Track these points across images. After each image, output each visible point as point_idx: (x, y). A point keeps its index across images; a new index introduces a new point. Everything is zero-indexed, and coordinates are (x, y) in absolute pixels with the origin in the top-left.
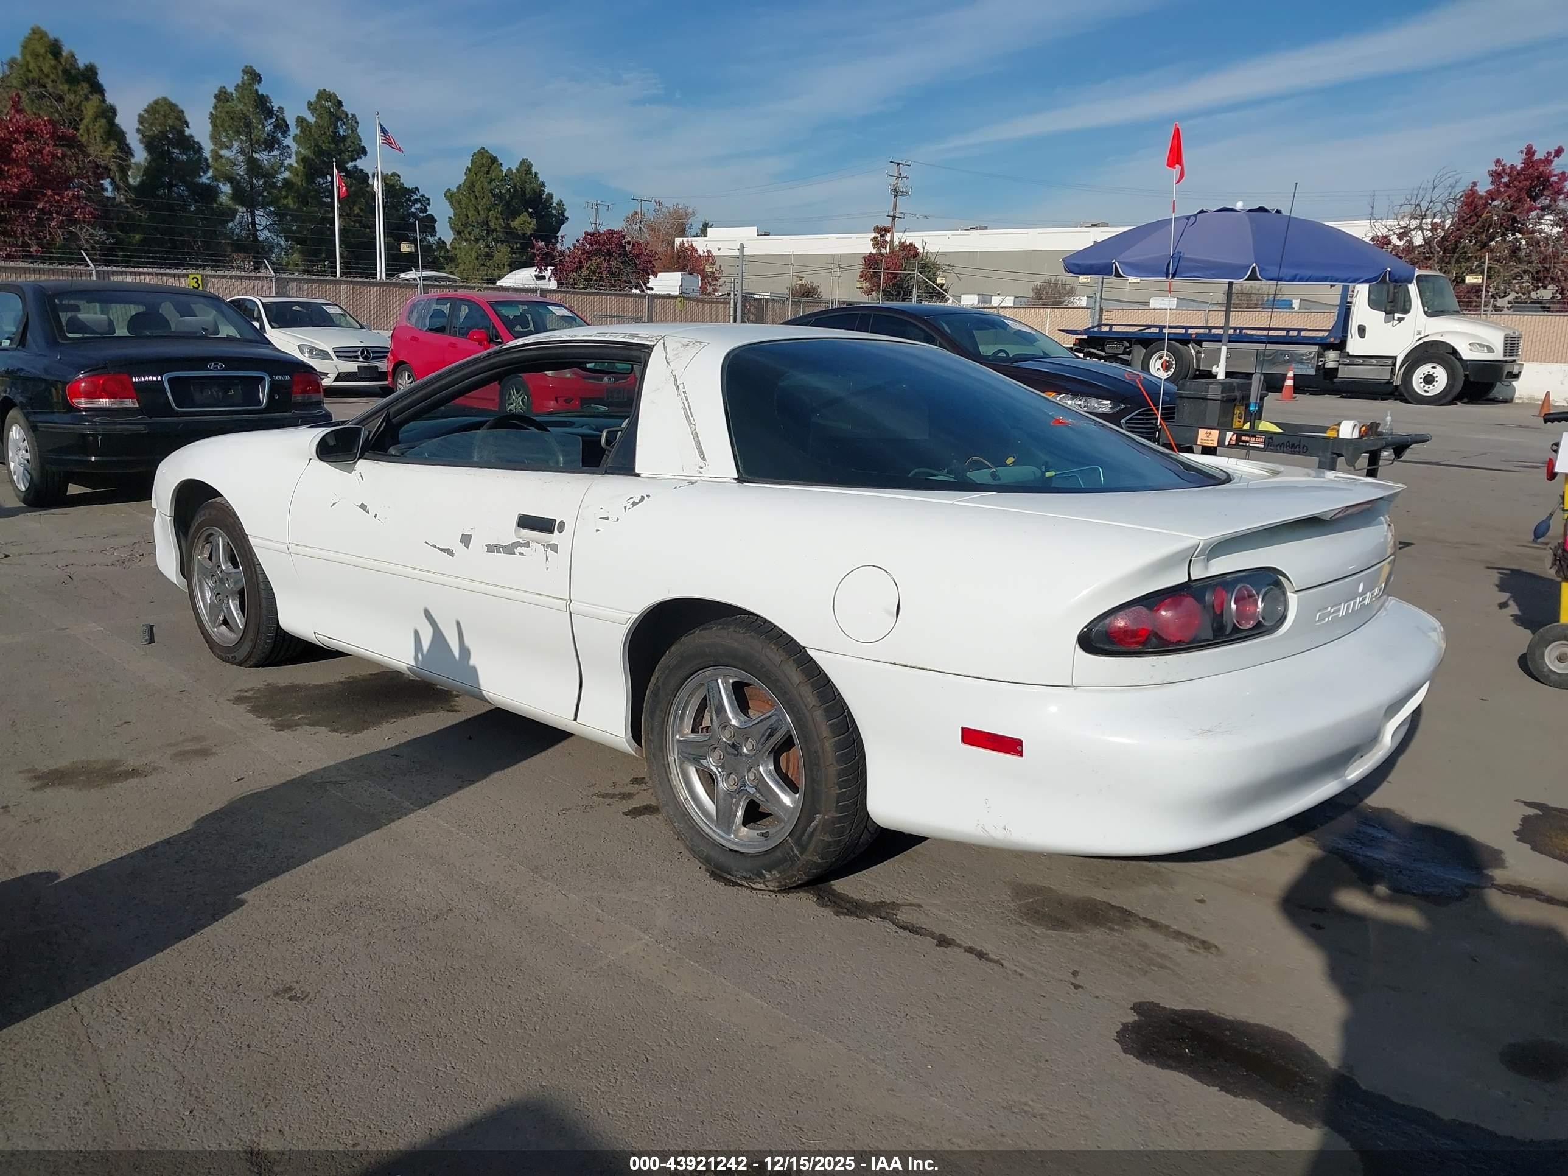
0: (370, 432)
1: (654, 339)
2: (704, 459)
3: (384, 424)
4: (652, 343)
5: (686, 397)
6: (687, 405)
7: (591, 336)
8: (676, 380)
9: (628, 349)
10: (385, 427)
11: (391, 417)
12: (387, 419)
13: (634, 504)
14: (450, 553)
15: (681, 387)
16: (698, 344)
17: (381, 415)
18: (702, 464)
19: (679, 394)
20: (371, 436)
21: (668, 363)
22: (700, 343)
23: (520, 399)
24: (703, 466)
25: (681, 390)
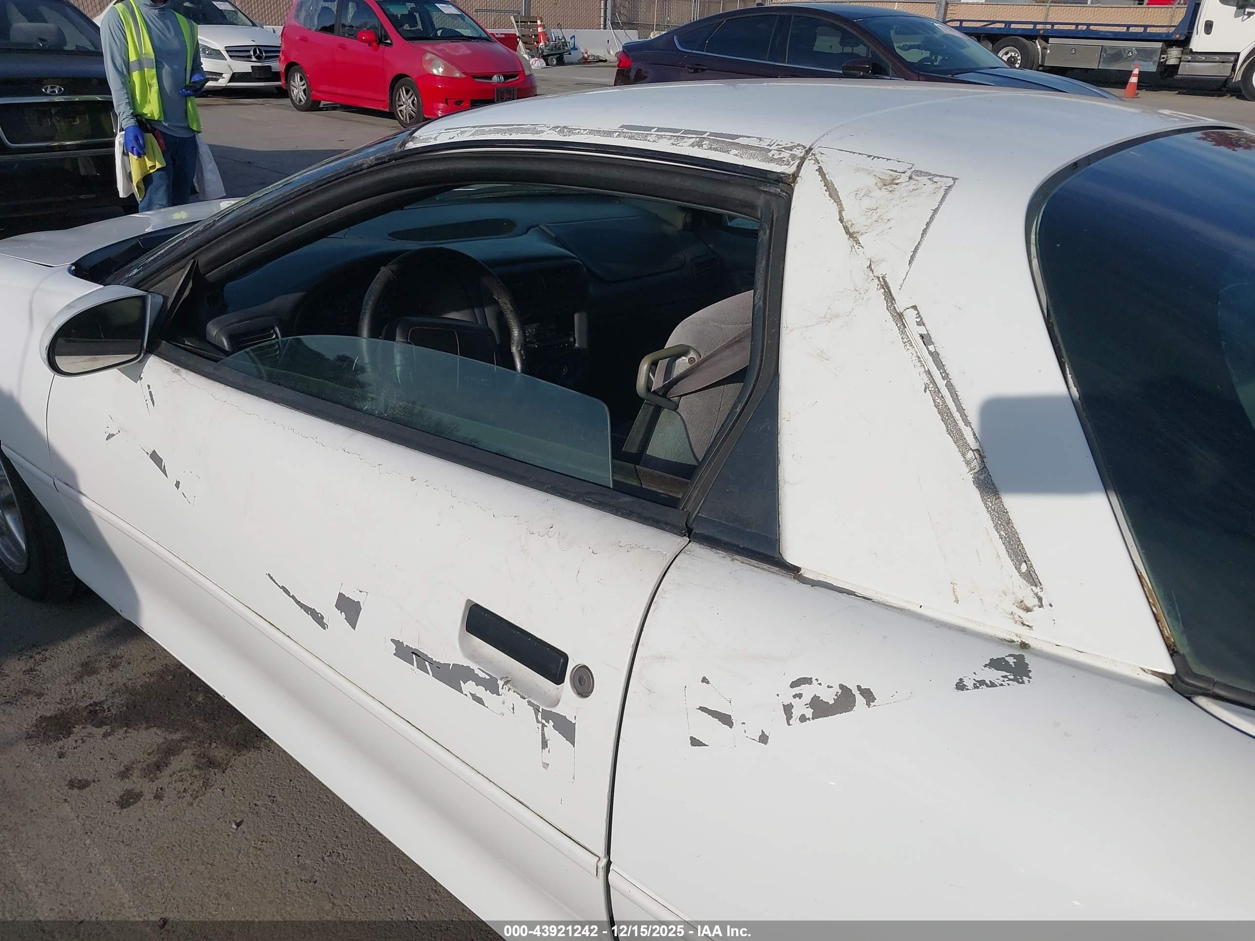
0: (166, 298)
1: (786, 154)
2: (1031, 578)
3: (190, 285)
4: (790, 170)
5: (935, 356)
6: (941, 383)
7: (609, 134)
8: (889, 296)
9: (719, 181)
10: (191, 289)
11: (202, 271)
12: (195, 274)
13: (820, 708)
14: (319, 619)
15: (910, 317)
16: (924, 179)
17: (184, 267)
18: (1027, 593)
19: (907, 342)
20: (169, 305)
21: (851, 235)
22: (931, 176)
23: (410, 101)
24: (1032, 602)
25: (914, 331)
